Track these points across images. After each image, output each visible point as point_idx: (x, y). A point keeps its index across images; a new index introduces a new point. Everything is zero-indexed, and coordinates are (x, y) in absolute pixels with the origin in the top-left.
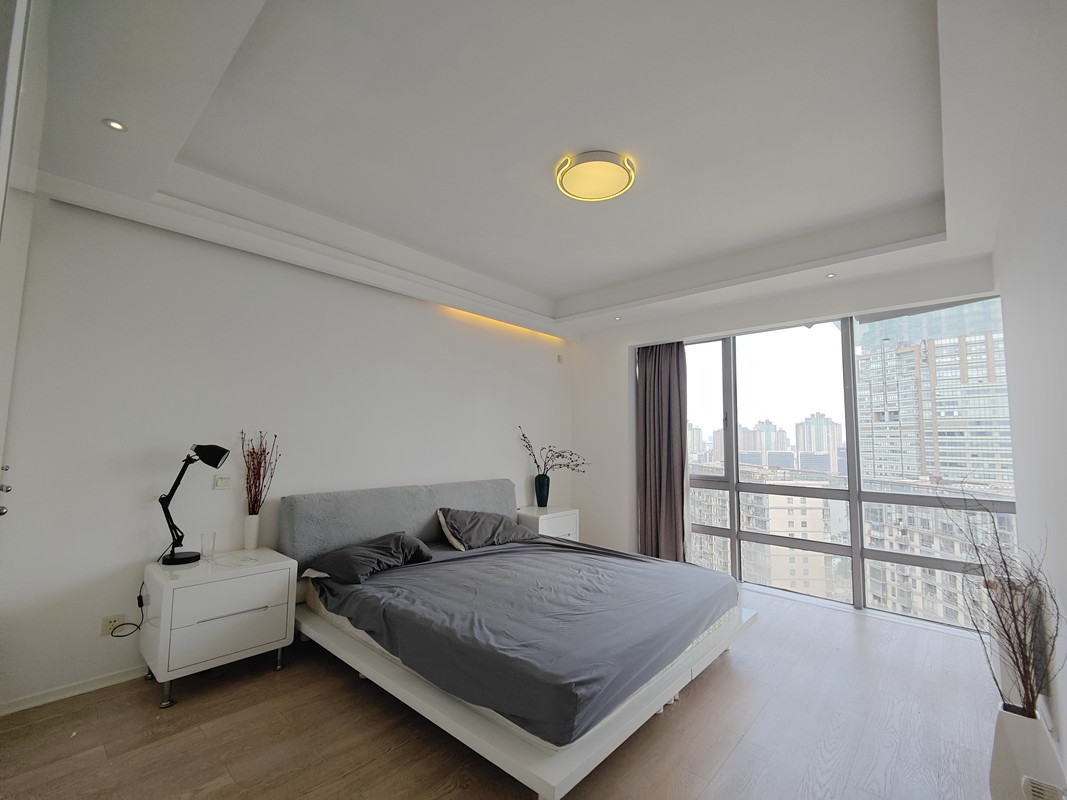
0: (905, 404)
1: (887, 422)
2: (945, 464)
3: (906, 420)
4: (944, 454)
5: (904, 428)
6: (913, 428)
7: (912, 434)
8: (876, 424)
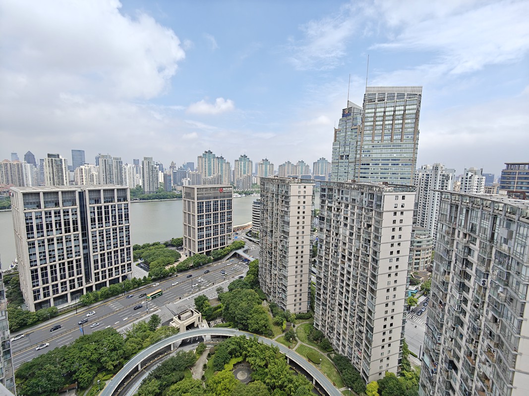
0: (352, 152)
1: (344, 160)
2: (361, 177)
3: (351, 159)
4: (361, 173)
5: (350, 162)
6: (353, 162)
7: (352, 165)
8: (340, 161)
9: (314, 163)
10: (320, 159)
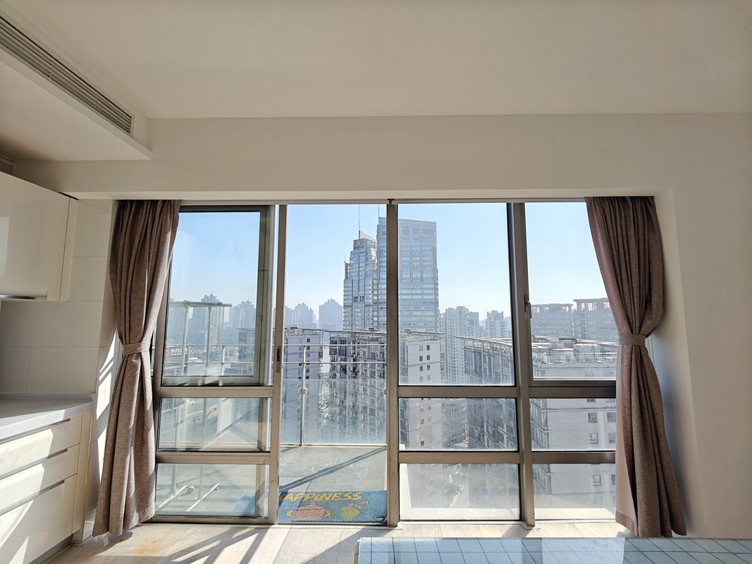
9: (320, 307)
10: (328, 300)
